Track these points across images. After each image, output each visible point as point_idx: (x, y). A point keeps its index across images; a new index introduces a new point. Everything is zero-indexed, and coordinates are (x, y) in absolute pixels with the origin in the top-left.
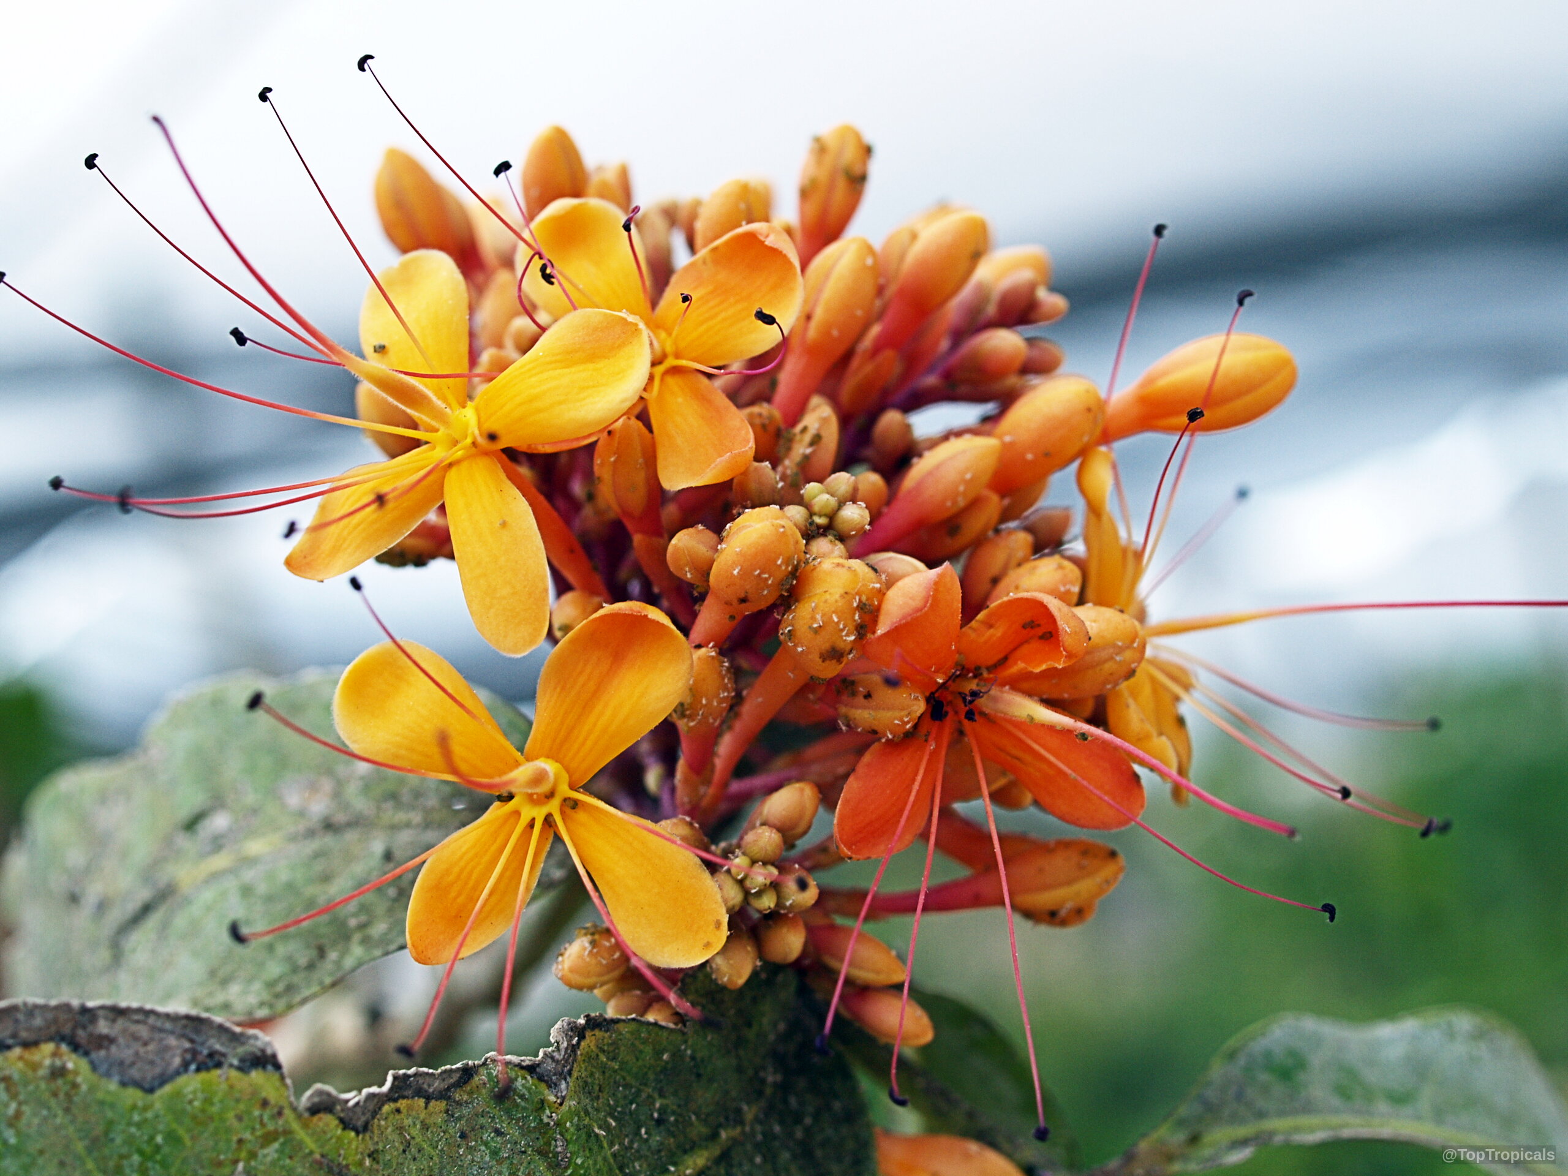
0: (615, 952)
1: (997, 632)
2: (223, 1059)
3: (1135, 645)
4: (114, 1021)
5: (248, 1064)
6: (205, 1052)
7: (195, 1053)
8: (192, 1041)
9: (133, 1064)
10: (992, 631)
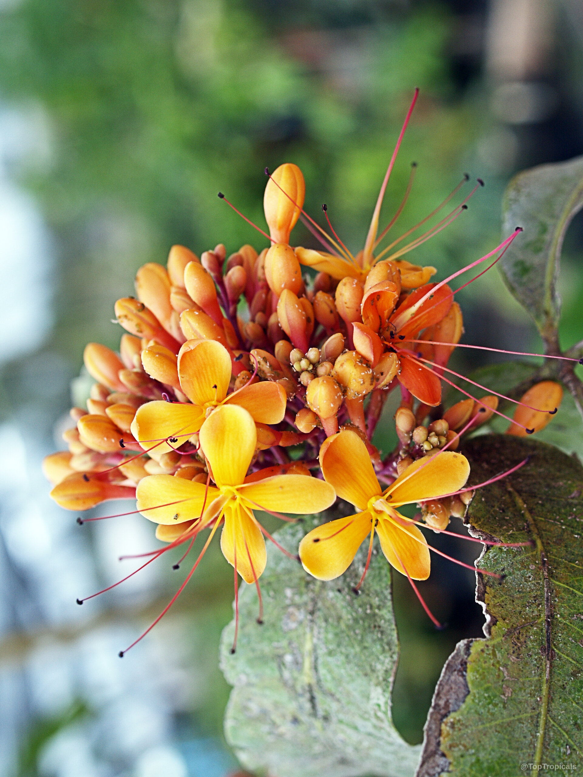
0: (438, 506)
1: (371, 316)
2: (464, 661)
3: (391, 266)
4: (440, 698)
5: (467, 652)
6: (460, 667)
7: (459, 671)
8: (455, 670)
9: (457, 695)
10: (370, 318)
